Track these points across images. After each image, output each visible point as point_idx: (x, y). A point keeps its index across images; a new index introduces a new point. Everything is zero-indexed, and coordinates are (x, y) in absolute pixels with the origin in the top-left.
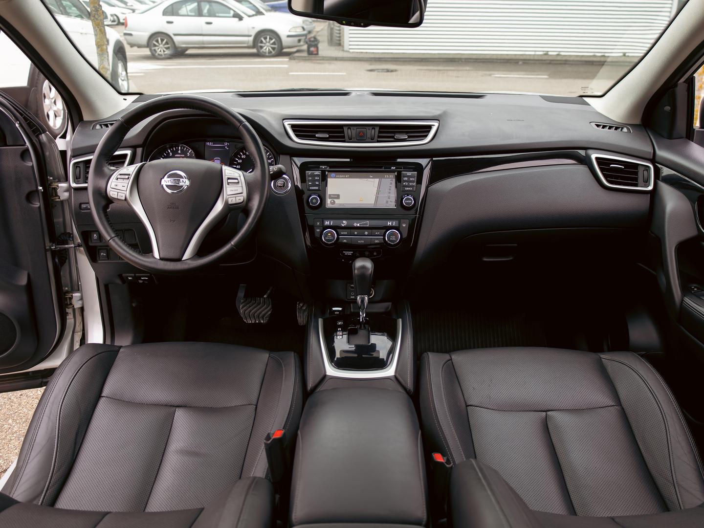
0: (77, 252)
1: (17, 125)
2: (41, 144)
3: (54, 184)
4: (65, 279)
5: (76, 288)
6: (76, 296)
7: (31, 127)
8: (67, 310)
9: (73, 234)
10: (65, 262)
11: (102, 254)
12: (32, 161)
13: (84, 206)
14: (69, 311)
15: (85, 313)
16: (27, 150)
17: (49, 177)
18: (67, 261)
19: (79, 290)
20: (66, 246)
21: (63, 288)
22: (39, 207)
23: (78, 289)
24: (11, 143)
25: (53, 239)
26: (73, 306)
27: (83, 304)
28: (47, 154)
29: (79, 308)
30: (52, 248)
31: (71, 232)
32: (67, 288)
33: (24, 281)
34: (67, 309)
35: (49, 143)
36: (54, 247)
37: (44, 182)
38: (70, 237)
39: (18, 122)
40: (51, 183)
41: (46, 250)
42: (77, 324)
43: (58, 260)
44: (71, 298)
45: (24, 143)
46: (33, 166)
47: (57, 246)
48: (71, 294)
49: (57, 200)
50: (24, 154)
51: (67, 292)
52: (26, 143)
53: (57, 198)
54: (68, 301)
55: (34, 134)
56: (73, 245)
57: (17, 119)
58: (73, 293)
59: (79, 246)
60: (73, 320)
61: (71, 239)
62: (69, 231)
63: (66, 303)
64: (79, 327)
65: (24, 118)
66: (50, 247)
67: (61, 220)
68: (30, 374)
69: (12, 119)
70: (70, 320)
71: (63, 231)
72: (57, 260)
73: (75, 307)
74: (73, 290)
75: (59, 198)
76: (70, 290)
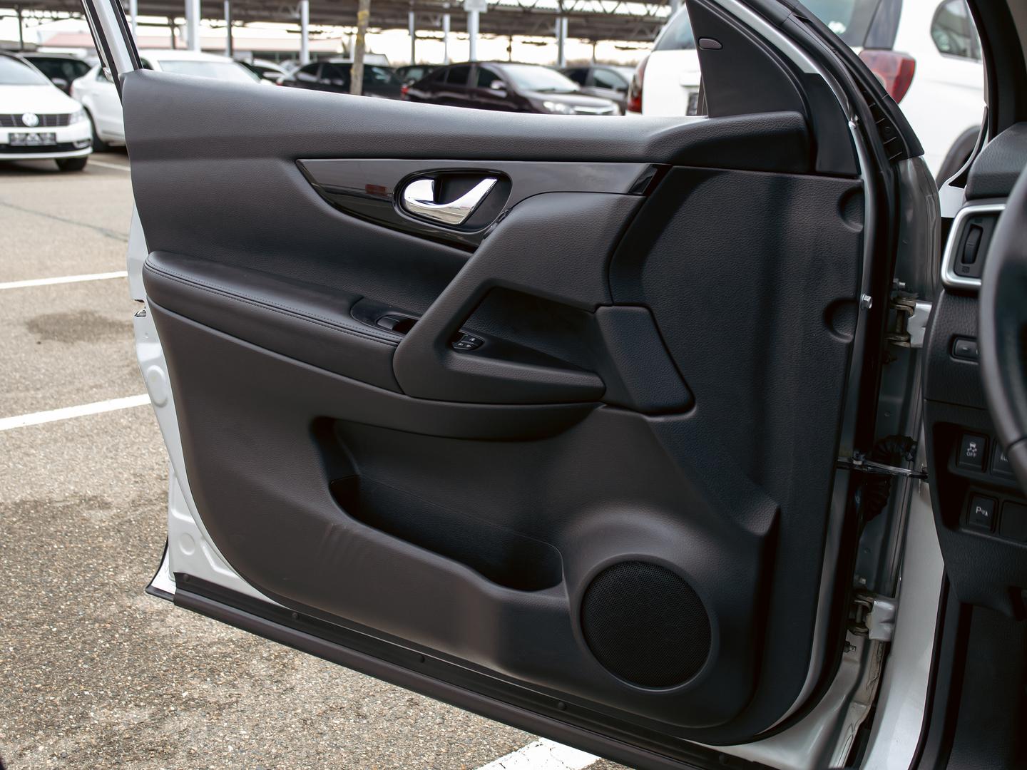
0: (914, 493)
1: (851, 124)
2: (900, 186)
3: (904, 300)
4: (866, 555)
5: (889, 587)
6: (880, 609)
7: (883, 137)
8: (849, 637)
9: (917, 443)
10: (879, 512)
11: (978, 509)
12: (863, 222)
13: (962, 345)
14: (856, 641)
15: (890, 661)
16: (860, 189)
17: (895, 281)
18: (885, 510)
19: (893, 596)
20: (892, 468)
21: (856, 577)
22: (850, 346)
23: (893, 594)
24: (826, 168)
25: (865, 442)
26: (867, 633)
27: (892, 635)
28: (909, 215)
29: (880, 642)
30: (855, 462)
31: (915, 440)
32: (864, 581)
33: (761, 527)
34: (848, 632)
35: (921, 190)
36: (860, 463)
37: (880, 287)
38: (908, 449)
39: (856, 118)
40: (900, 297)
41: (836, 465)
42: (866, 681)
43: (861, 501)
44: (867, 610)
45: (855, 172)
46: (861, 235)
47: (869, 463)
48: (870, 599)
49: (902, 344)
50: (849, 201)
51: (864, 591)
52: (860, 173)
53: (903, 338)
54: (859, 612)
55: (888, 157)
56: (908, 471)
57: (855, 110)
58: (876, 598)
59: (923, 477)
60: (857, 667)
61: (910, 457)
62: (909, 433)
63: (851, 616)
64: (865, 692)
65: (875, 110)
66: (851, 460)
67: (899, 400)
68: (721, 758)
69: (845, 107)
70: (849, 665)
71: (895, 432)
72: (858, 500)
73: (871, 636)
74: (878, 592)
75: (909, 341)
76: (872, 586)
